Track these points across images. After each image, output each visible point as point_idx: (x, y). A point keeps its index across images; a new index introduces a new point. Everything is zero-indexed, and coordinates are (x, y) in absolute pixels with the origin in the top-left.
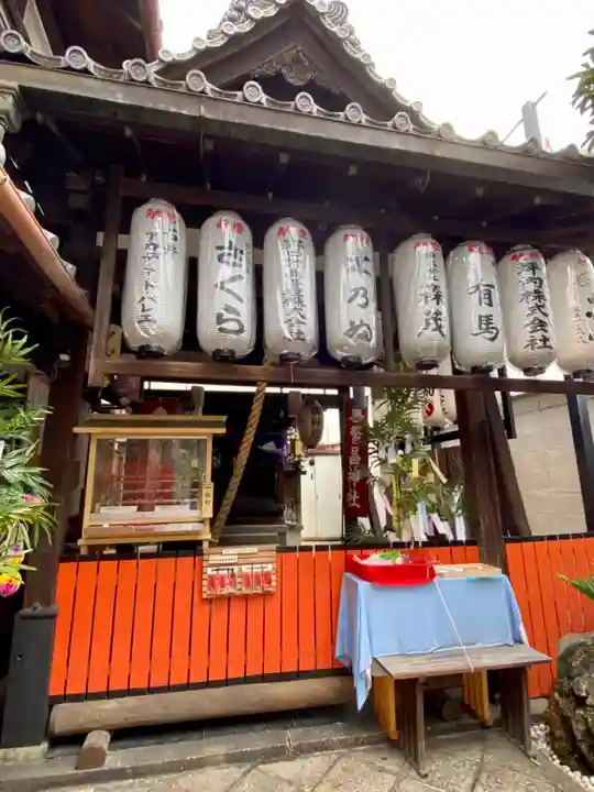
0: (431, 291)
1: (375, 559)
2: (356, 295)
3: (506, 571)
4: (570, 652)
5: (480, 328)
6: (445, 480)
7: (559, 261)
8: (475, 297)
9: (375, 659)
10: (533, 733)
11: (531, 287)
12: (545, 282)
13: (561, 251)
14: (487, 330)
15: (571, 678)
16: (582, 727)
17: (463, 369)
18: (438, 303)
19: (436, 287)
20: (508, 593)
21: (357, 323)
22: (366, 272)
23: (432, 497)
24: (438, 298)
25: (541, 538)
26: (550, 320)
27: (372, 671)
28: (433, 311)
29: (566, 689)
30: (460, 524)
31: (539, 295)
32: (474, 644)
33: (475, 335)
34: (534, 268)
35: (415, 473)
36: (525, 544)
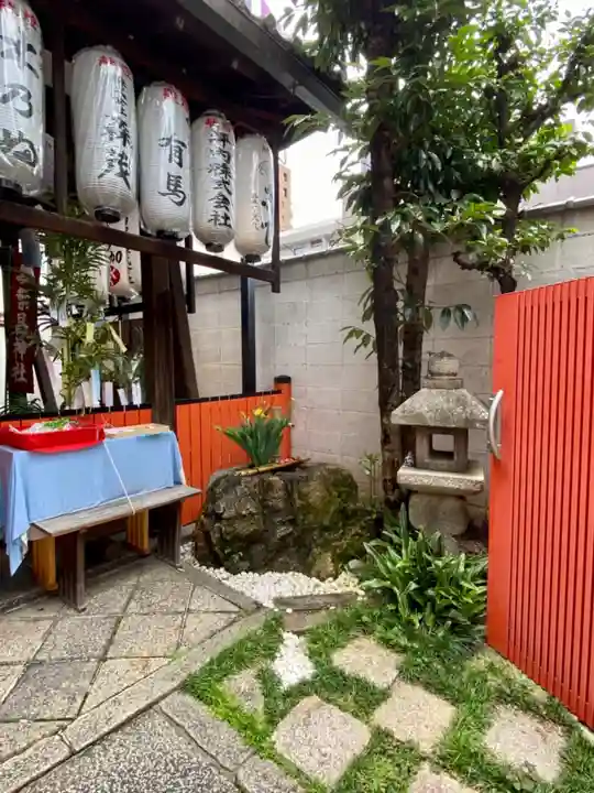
0: (117, 125)
1: (38, 428)
2: (14, 94)
3: (174, 428)
4: (216, 484)
5: (168, 188)
6: (124, 349)
7: (247, 141)
8: (165, 152)
9: (33, 525)
10: (182, 550)
11: (220, 159)
12: (233, 160)
13: (251, 133)
14: (175, 192)
15: (214, 502)
16: (217, 535)
17: (149, 232)
18: (124, 145)
19: (123, 124)
20: (173, 446)
21: (15, 135)
22: (30, 67)
23: (109, 365)
24: (125, 136)
25: (206, 400)
26: (232, 199)
27: (28, 536)
28: (118, 151)
29: (210, 511)
30: (137, 390)
31: (226, 171)
32: (137, 492)
33: (164, 195)
34: (224, 139)
35: (90, 338)
36: (192, 405)
